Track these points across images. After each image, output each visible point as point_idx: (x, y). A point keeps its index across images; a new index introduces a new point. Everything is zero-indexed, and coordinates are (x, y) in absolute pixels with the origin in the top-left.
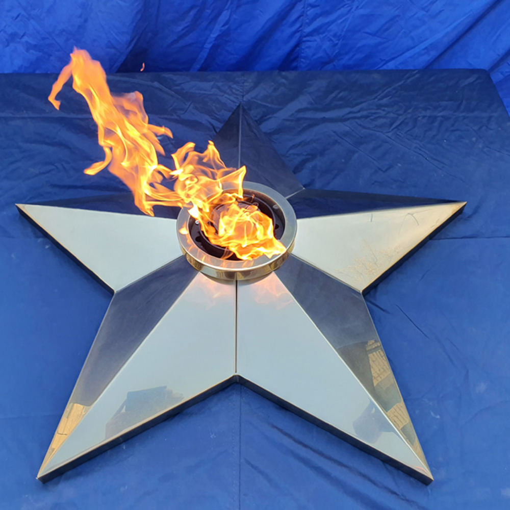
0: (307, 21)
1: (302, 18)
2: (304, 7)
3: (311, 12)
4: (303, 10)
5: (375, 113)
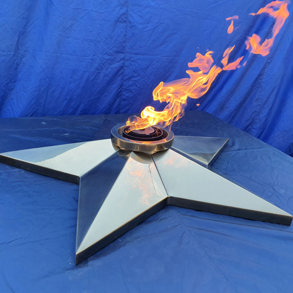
0: (122, 107)
1: (119, 106)
2: (120, 101)
3: (123, 103)
4: (120, 102)
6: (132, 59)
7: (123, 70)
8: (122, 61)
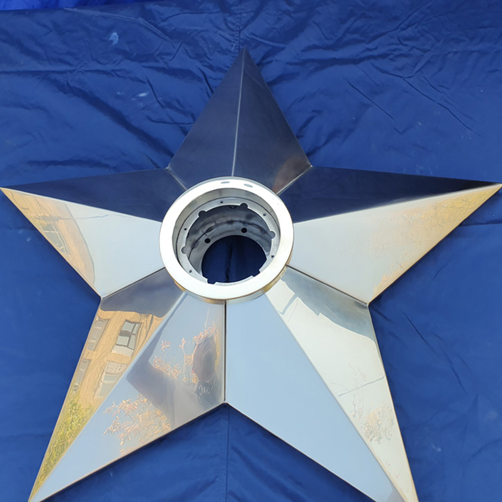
5: (395, 50)
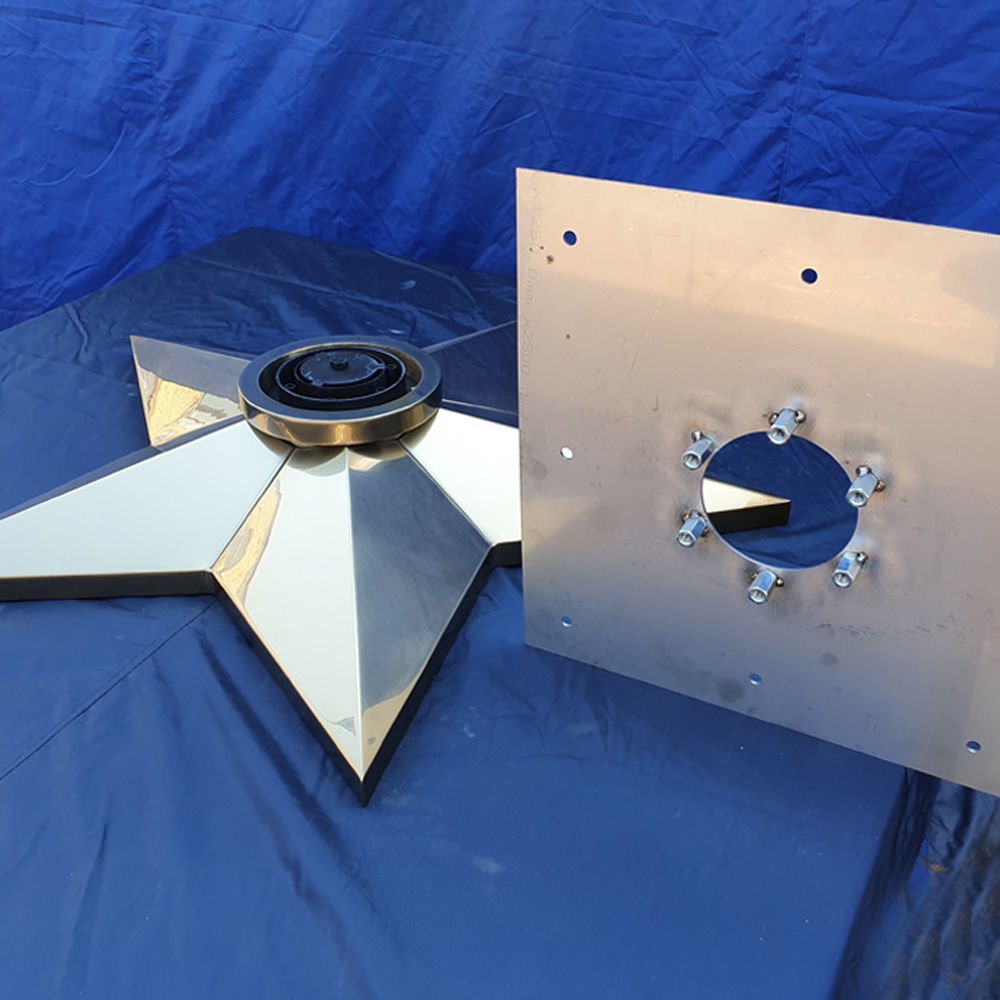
6: (819, 107)
7: (784, 143)
8: (784, 112)
